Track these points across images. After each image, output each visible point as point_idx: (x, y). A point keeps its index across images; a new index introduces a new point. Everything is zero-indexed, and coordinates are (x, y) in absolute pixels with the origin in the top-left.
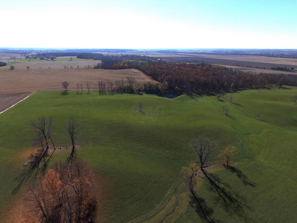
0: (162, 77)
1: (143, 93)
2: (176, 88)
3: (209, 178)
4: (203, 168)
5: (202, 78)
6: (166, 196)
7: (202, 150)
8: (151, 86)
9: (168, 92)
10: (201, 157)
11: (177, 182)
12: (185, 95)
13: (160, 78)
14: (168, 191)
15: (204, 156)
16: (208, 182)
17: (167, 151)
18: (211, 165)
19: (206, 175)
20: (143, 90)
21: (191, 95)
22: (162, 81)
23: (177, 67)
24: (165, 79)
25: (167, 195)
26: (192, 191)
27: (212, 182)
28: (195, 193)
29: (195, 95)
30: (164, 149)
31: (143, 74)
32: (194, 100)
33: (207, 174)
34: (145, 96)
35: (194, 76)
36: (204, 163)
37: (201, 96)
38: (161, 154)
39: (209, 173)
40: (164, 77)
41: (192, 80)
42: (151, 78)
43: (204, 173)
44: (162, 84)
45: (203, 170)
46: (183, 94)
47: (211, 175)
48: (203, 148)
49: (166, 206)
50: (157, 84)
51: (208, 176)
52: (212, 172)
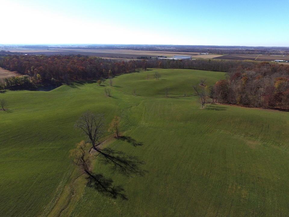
0: (32, 70)
1: (7, 90)
2: (52, 79)
3: (103, 154)
4: (96, 147)
5: (80, 67)
6: (57, 191)
7: (90, 128)
8: (16, 81)
9: (43, 86)
10: (90, 135)
11: (69, 171)
12: (64, 86)
13: (29, 71)
14: (58, 185)
15: (93, 134)
16: (103, 158)
17: (51, 144)
18: (103, 141)
19: (100, 152)
20: (5, 87)
21: (72, 84)
22: (32, 74)
23: (49, 59)
24: (36, 71)
25: (57, 189)
26: (88, 172)
27: (106, 156)
28: (92, 173)
29: (76, 84)
30: (47, 142)
31: (3, 70)
32: (76, 89)
33: (101, 150)
34: (9, 93)
35: (71, 65)
36: (95, 140)
37: (82, 84)
38: (43, 149)
39: (103, 149)
40: (34, 69)
41: (69, 69)
42: (16, 73)
43: (98, 151)
44: (33, 78)
45: (95, 149)
46: (62, 85)
47: (105, 149)
48: (90, 125)
49: (59, 202)
50: (26, 78)
51: (101, 152)
52: (105, 147)
